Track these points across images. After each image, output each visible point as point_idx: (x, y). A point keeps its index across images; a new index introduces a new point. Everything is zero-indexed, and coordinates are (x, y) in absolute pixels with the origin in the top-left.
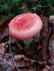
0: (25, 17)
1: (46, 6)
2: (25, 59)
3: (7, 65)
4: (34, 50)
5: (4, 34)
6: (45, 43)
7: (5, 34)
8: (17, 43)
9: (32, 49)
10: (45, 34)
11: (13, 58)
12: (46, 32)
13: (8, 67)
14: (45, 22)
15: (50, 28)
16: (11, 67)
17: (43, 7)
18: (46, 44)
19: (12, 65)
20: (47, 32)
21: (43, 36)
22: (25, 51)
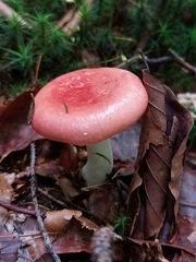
0: (90, 77)
1: (165, 58)
2: (84, 224)
3: (19, 245)
4: (116, 203)
5: (13, 142)
6: (157, 173)
7: (17, 144)
8: (56, 177)
9: (111, 198)
10: (156, 137)
11: (39, 219)
12: (159, 129)
13: (20, 251)
14: (155, 93)
15: (175, 117)
16: (31, 252)
17: (154, 60)
18: (162, 173)
19: (34, 245)
20: (164, 128)
21: (150, 144)
22: (85, 201)
